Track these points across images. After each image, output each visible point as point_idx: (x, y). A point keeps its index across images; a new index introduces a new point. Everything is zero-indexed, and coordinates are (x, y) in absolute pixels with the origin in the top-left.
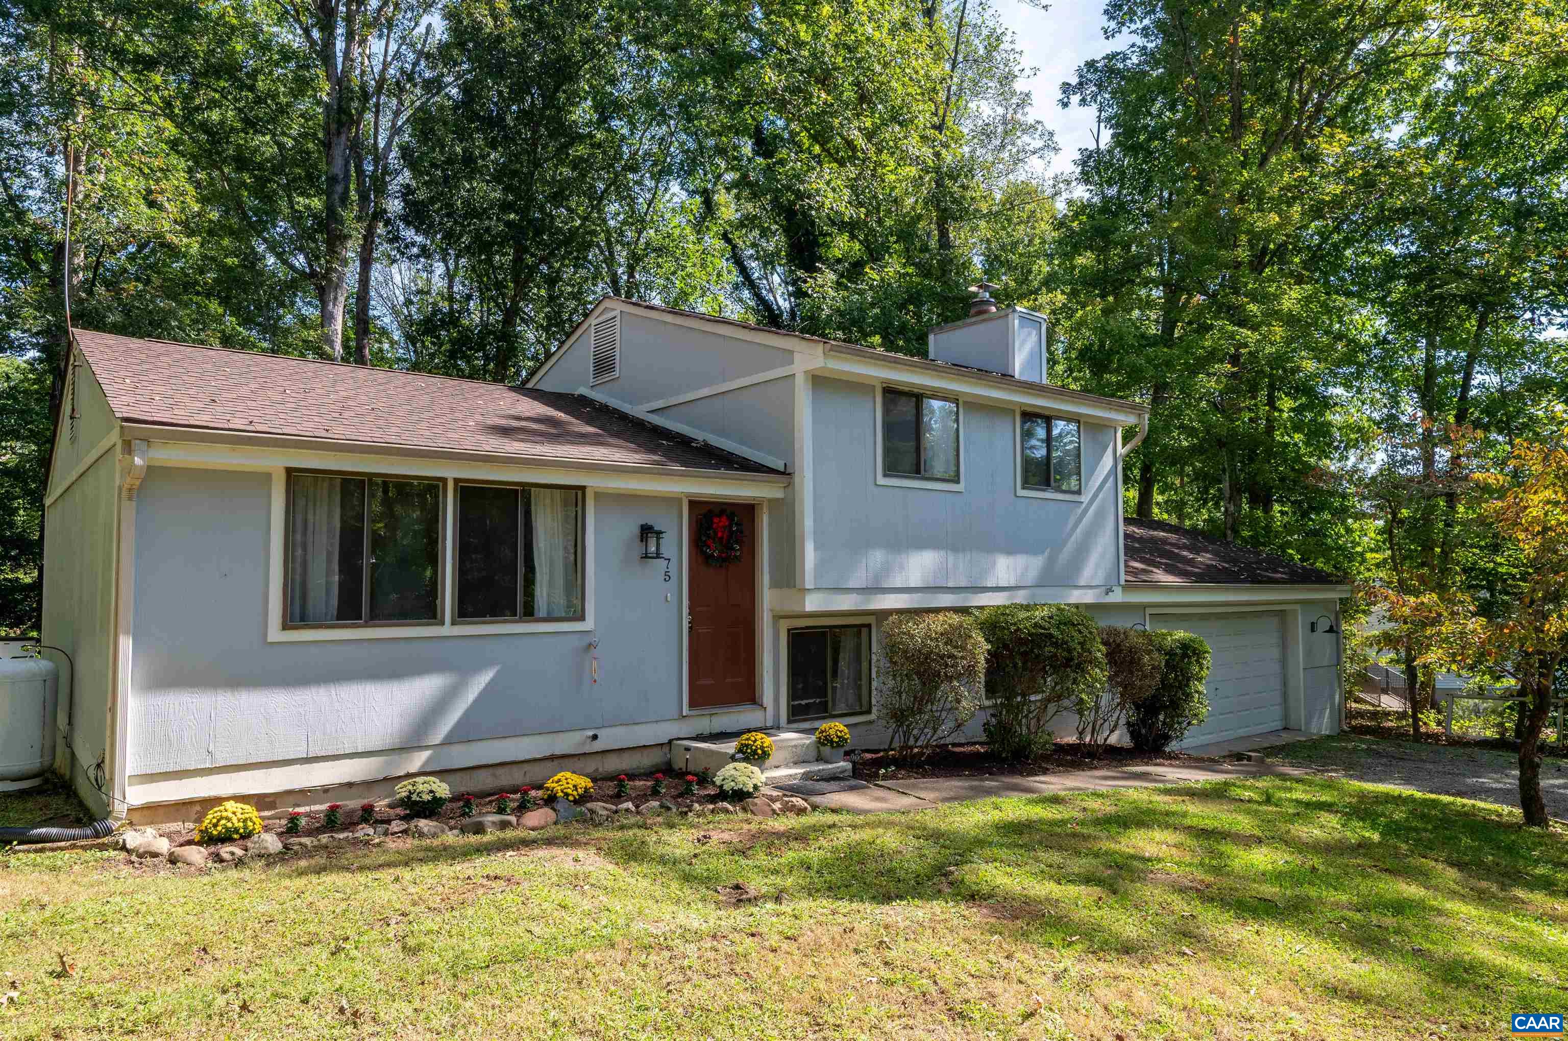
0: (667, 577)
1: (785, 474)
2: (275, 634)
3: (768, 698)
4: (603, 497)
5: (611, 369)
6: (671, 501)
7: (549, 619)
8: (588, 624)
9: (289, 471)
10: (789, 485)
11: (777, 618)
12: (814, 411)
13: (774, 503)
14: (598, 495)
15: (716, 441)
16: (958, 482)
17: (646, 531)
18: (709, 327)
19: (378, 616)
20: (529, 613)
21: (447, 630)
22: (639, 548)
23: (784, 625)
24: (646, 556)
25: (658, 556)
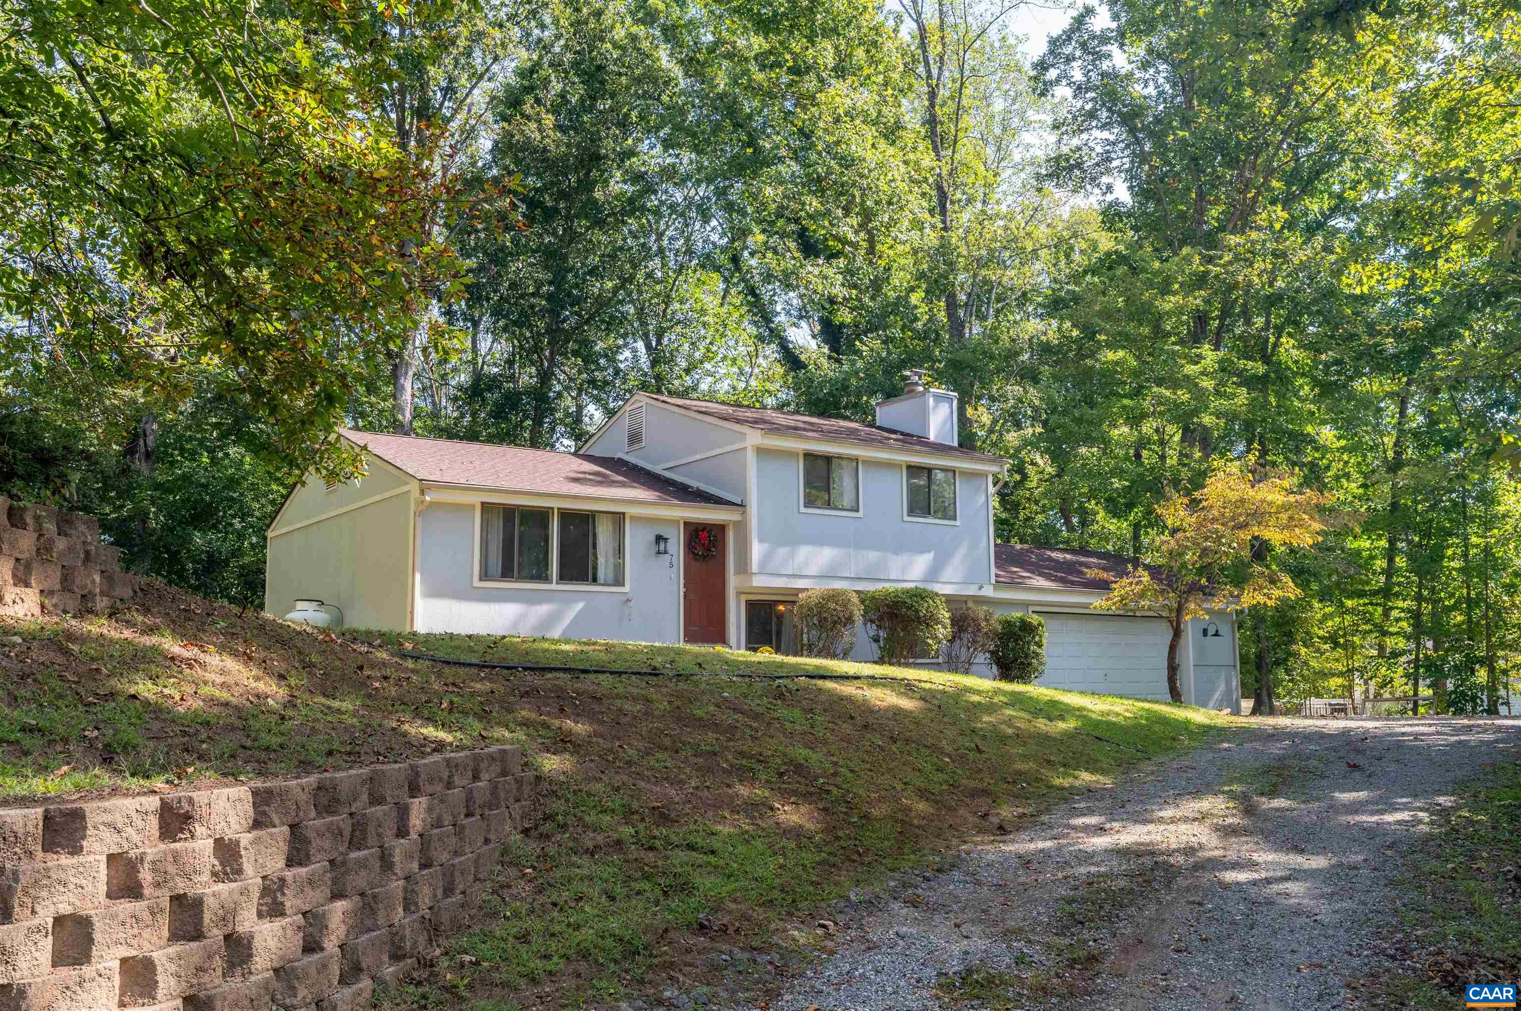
0: (671, 566)
1: (742, 505)
2: (477, 583)
3: (733, 640)
4: (635, 519)
5: (640, 441)
6: (674, 522)
7: (606, 584)
8: (627, 589)
9: (483, 504)
10: (744, 513)
11: (739, 594)
12: (758, 469)
13: (737, 524)
14: (633, 518)
15: (703, 487)
16: (857, 510)
17: (659, 539)
18: (700, 416)
19: (521, 578)
20: (595, 580)
21: (554, 586)
22: (654, 549)
23: (744, 598)
24: (659, 553)
25: (666, 552)
